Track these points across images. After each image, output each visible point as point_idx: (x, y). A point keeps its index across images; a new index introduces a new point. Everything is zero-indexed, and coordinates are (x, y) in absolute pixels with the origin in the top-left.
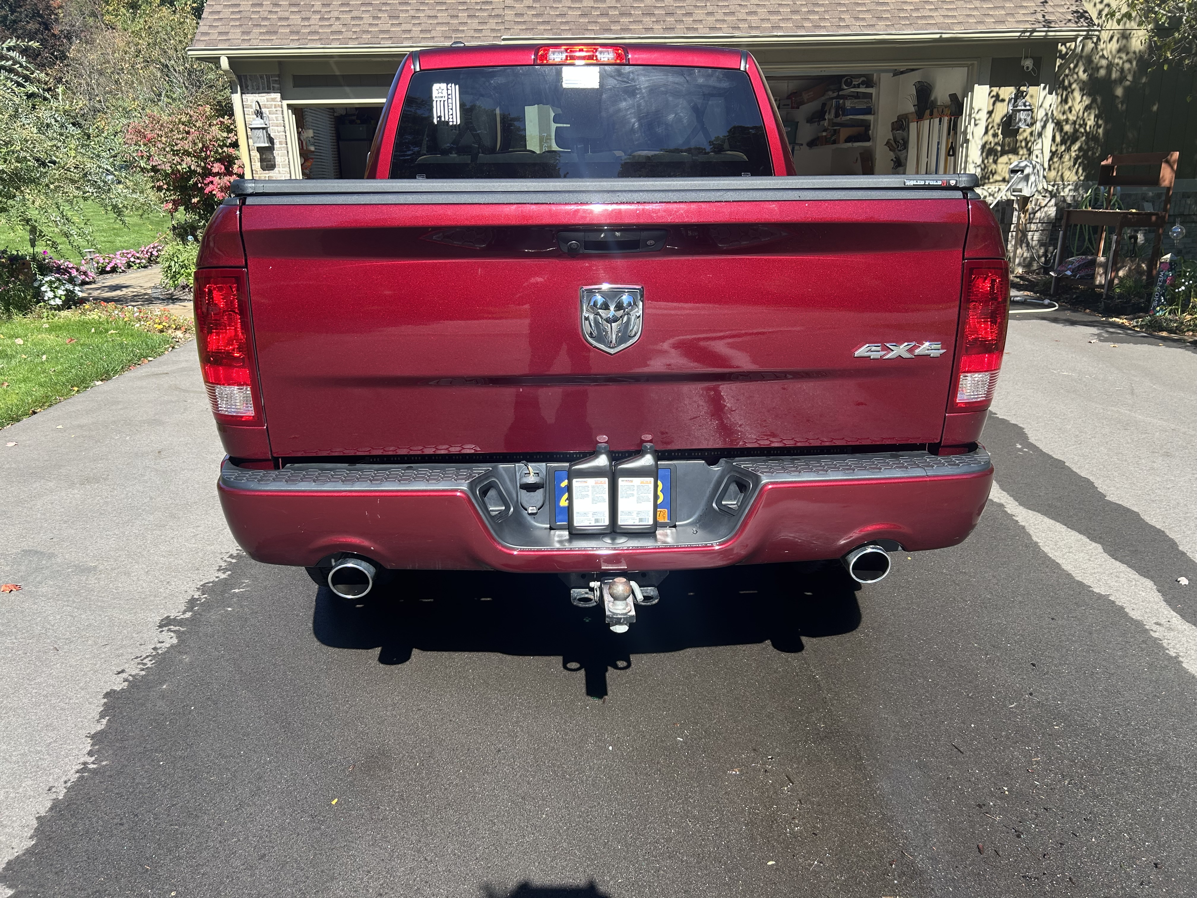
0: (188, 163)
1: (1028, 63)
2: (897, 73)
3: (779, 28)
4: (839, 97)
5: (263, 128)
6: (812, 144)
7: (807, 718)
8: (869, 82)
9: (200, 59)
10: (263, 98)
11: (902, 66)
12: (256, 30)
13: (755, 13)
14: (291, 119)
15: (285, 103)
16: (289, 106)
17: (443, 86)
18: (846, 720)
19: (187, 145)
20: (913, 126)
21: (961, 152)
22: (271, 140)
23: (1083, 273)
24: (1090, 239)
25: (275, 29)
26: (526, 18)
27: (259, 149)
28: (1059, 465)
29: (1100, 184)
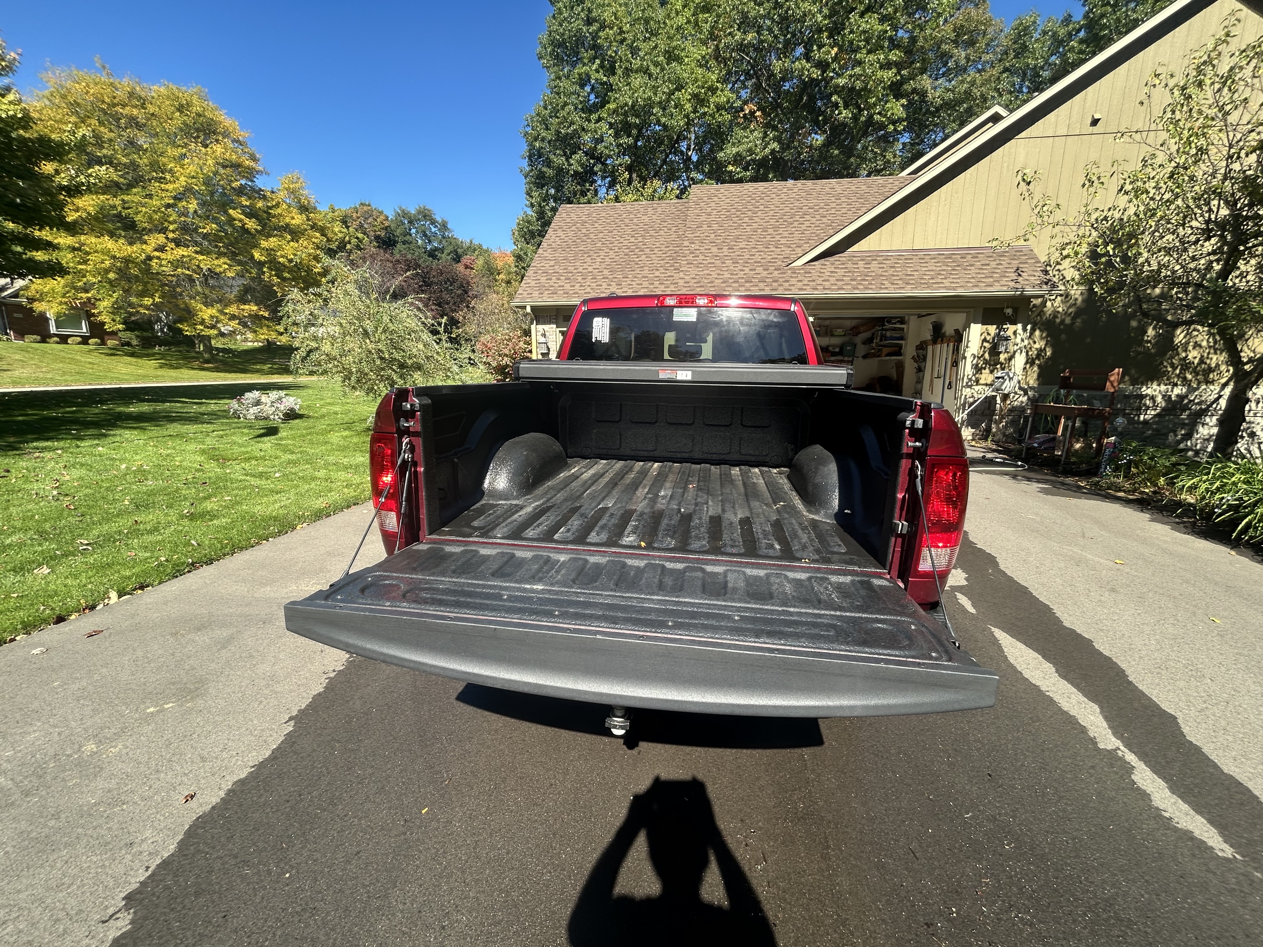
0: (506, 361)
1: (1009, 311)
2: (920, 316)
3: (843, 289)
4: (882, 330)
5: (545, 343)
6: (865, 357)
7: (791, 795)
8: (902, 321)
9: (517, 307)
10: (547, 327)
11: (924, 312)
12: (546, 292)
13: (828, 280)
14: (559, 338)
15: (558, 330)
16: (560, 331)
17: (600, 319)
18: (821, 803)
19: (507, 352)
20: (930, 348)
21: (961, 364)
22: (549, 349)
23: (1046, 446)
24: (1052, 423)
26: (690, 284)
27: (542, 354)
28: (1024, 591)
29: (1061, 388)
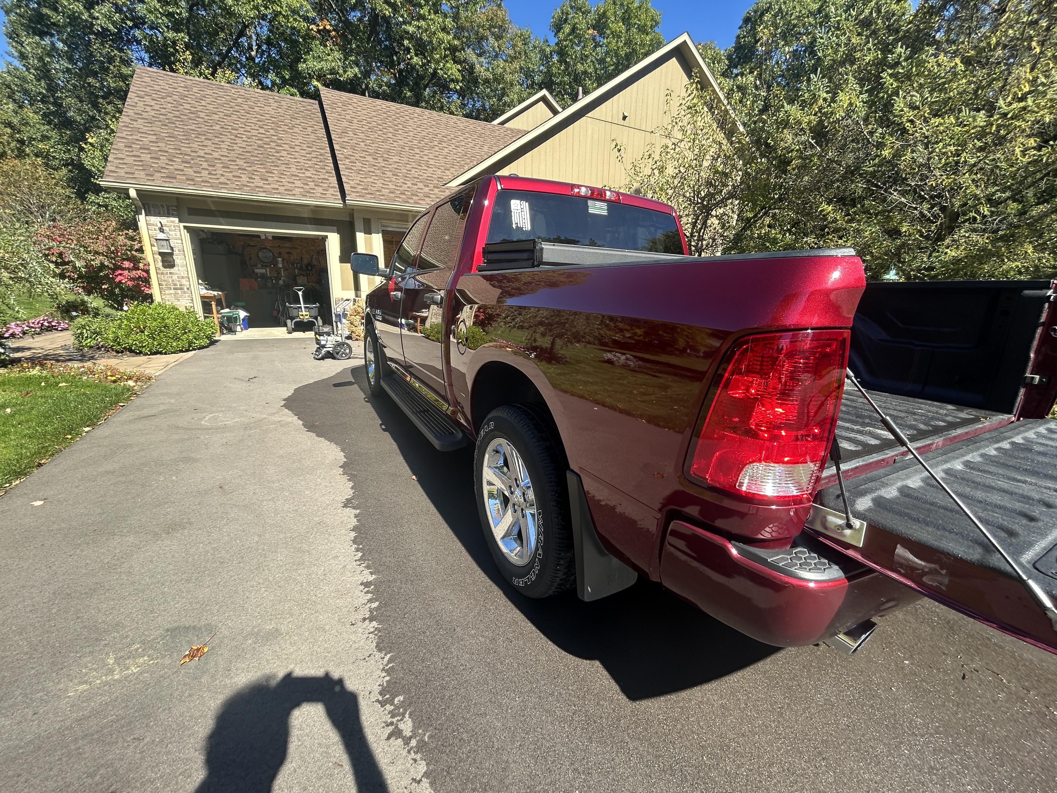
0: (100, 260)
5: (167, 240)
10: (164, 220)
12: (158, 174)
14: (186, 236)
15: (182, 225)
16: (185, 227)
17: (518, 202)
22: (172, 248)
25: (174, 175)
27: (161, 254)
